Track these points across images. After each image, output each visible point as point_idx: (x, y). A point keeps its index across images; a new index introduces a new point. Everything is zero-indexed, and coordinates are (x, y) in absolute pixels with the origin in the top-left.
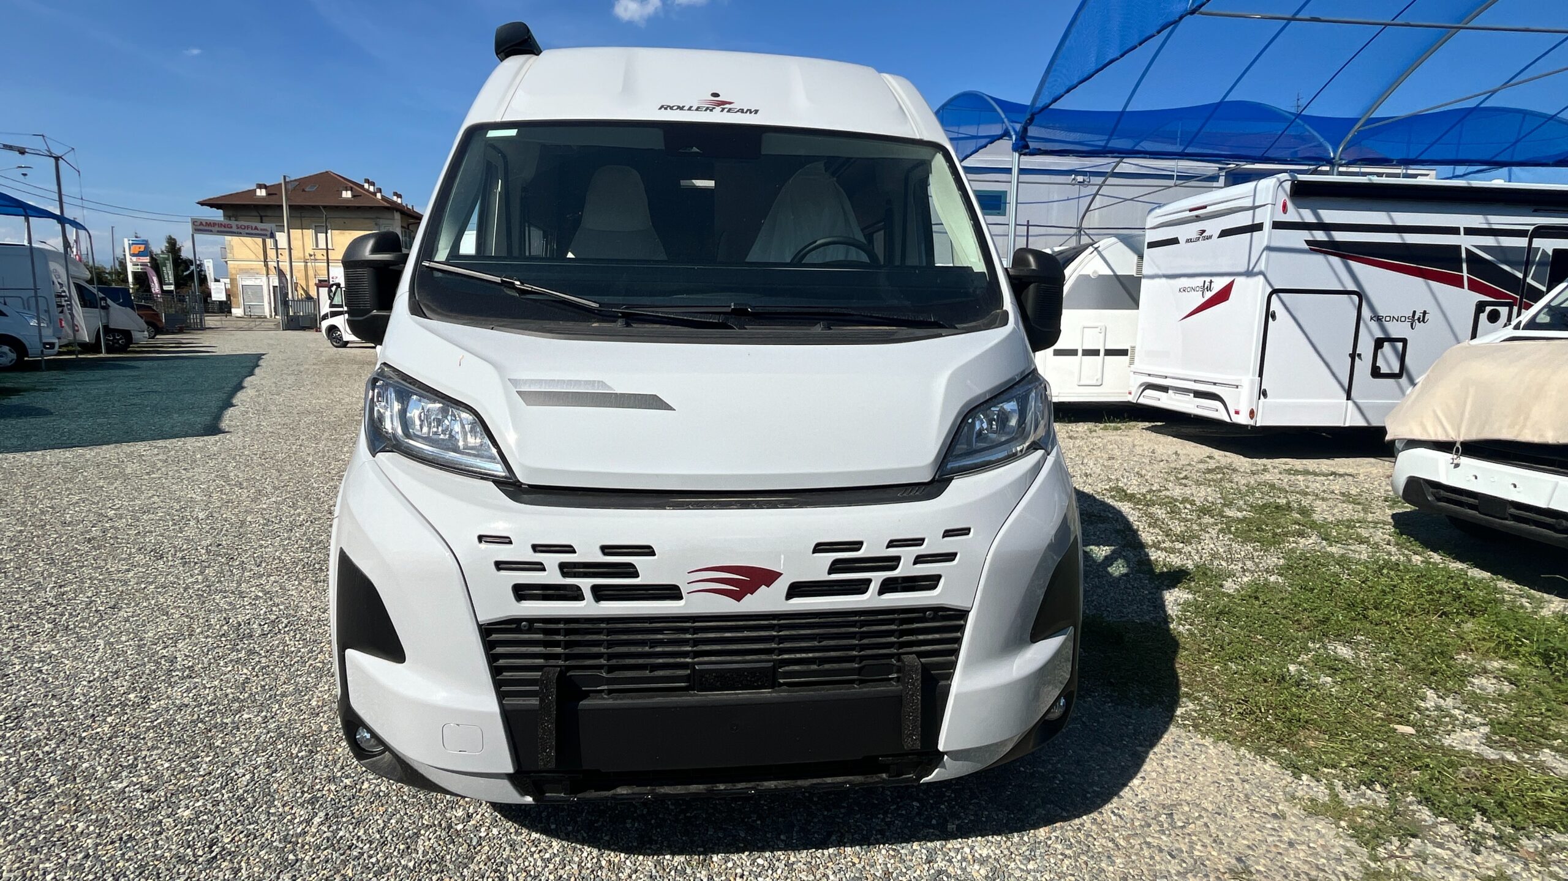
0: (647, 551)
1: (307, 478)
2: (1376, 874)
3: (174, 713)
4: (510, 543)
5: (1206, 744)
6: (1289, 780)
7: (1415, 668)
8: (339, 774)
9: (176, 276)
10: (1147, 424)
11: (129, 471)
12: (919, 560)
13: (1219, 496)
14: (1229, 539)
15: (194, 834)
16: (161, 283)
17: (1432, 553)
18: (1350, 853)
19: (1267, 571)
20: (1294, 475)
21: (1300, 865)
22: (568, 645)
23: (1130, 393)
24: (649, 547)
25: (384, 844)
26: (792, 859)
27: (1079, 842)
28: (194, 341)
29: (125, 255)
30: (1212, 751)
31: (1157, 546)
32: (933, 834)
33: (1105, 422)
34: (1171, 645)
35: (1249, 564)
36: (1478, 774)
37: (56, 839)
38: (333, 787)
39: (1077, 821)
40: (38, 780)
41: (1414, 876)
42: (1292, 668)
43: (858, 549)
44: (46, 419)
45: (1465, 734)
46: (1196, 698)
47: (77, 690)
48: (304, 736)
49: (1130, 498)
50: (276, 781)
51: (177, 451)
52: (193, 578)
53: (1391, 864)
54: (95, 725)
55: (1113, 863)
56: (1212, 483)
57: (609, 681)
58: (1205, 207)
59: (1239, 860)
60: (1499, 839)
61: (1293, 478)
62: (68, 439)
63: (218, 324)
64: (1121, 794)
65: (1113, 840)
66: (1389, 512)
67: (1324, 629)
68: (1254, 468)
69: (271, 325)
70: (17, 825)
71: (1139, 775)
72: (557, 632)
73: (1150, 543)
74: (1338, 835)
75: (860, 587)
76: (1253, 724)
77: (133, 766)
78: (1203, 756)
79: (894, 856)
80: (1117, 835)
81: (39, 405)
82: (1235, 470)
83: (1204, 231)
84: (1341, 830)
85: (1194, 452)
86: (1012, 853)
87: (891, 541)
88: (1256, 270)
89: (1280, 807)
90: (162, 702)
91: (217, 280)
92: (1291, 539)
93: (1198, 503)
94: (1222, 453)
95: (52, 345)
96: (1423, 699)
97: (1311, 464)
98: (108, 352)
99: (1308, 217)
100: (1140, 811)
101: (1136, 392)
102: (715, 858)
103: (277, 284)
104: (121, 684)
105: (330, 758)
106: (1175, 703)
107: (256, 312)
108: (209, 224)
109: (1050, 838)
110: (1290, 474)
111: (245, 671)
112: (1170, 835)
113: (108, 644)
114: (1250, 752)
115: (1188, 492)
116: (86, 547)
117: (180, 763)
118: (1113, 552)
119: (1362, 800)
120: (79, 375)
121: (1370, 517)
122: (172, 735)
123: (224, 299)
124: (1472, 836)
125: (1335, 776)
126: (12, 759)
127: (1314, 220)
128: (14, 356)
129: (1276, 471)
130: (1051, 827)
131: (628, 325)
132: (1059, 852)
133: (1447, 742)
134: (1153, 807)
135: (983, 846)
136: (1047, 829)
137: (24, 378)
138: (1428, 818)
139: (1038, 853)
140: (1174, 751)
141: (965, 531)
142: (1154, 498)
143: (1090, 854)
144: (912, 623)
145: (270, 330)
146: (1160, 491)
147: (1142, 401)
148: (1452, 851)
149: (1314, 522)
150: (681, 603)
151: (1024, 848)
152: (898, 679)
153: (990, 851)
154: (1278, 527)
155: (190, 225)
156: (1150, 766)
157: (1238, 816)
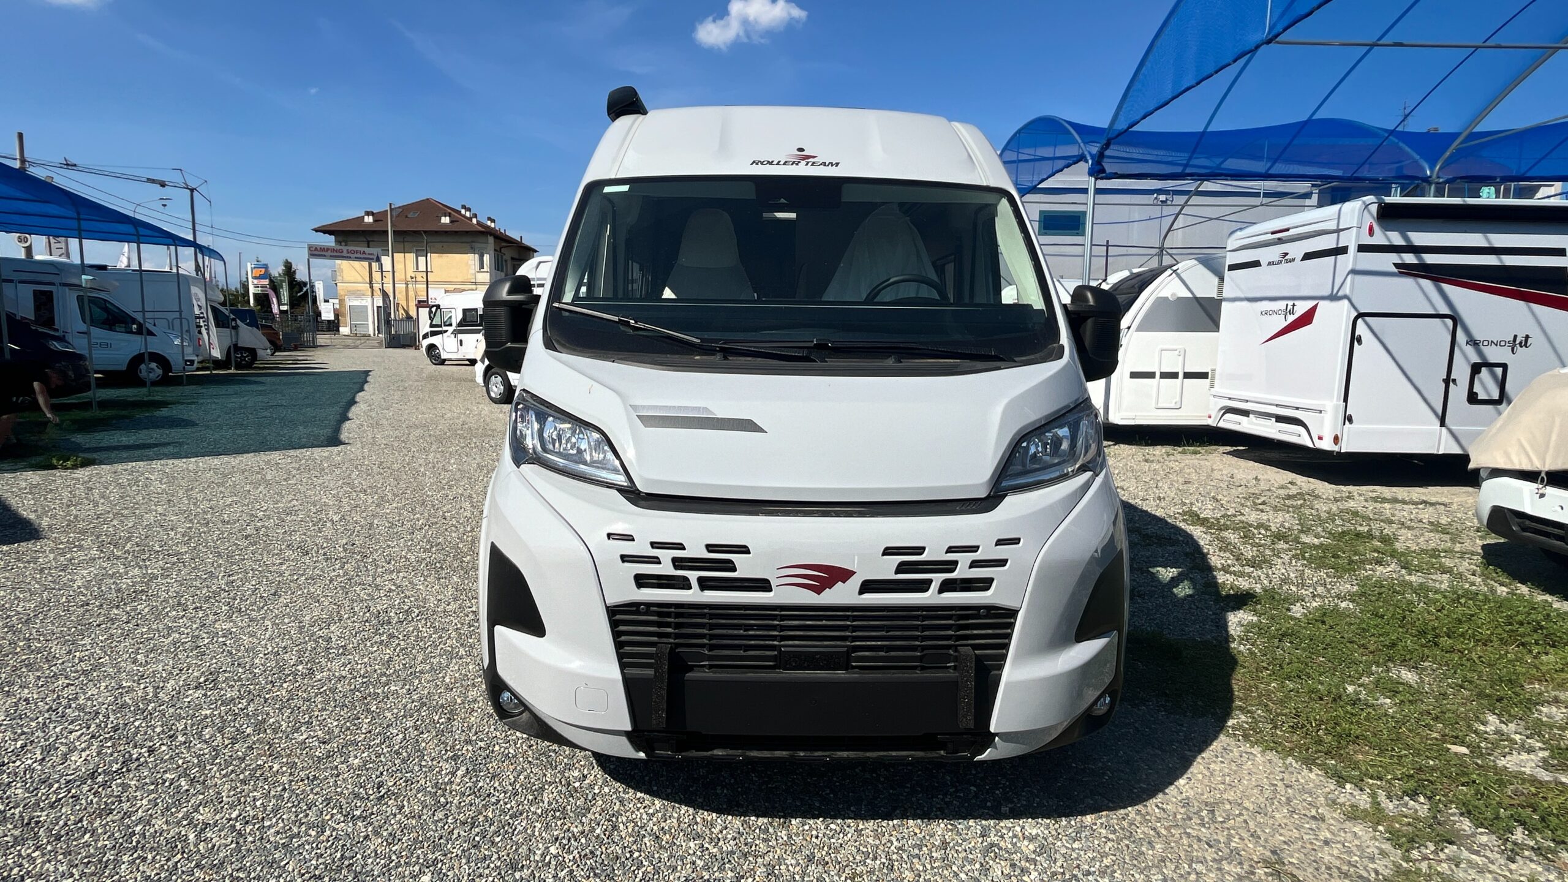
0: (744, 550)
1: (421, 487)
2: (1407, 873)
3: (335, 683)
4: (633, 540)
5: (1254, 752)
6: (1333, 788)
7: (1481, 695)
8: (474, 738)
9: (291, 297)
10: (1229, 449)
11: (269, 477)
12: (974, 564)
13: (1297, 522)
14: (1303, 565)
15: (364, 778)
16: (280, 304)
17: (1519, 585)
18: (1383, 853)
19: (1338, 597)
20: (1380, 502)
21: (1333, 860)
22: (678, 626)
23: (1210, 417)
24: (745, 547)
25: (516, 794)
26: (861, 827)
27: (1123, 829)
28: (308, 358)
29: (247, 278)
30: (1259, 758)
31: (1225, 570)
32: (987, 814)
33: (1184, 446)
34: (1230, 662)
35: (1320, 590)
36: (1525, 791)
37: (257, 775)
38: (470, 748)
39: (1122, 811)
40: (238, 730)
41: (1445, 876)
42: (1350, 689)
43: (921, 554)
44: (194, 430)
45: (1521, 757)
46: (1249, 712)
47: (257, 661)
48: (442, 706)
49: (1203, 522)
50: (423, 741)
51: (307, 460)
52: (336, 571)
53: (1424, 866)
54: (275, 689)
55: (1153, 848)
56: (1291, 509)
57: (710, 658)
58: (1287, 230)
59: (1274, 852)
60: (1538, 850)
61: (1378, 505)
62: (215, 448)
63: (328, 342)
64: (1167, 791)
65: (1154, 829)
66: (1479, 542)
67: (1392, 653)
68: (1338, 495)
69: (375, 343)
70: (228, 764)
71: (1185, 776)
72: (668, 615)
73: (1219, 566)
74: (1374, 838)
75: (922, 586)
76: (1303, 737)
77: (309, 723)
78: (1250, 763)
79: (951, 830)
80: (1159, 825)
81: (185, 417)
82: (1317, 497)
83: (1286, 254)
84: (1378, 833)
85: (1275, 477)
86: (1059, 834)
87: (950, 547)
88: (1340, 294)
89: (1320, 811)
90: (325, 673)
91: (326, 301)
92: (1368, 567)
93: (1274, 529)
94: (1305, 479)
95: (192, 362)
96: (1484, 723)
97: (1401, 492)
98: (236, 369)
99: (1396, 239)
100: (1184, 806)
101: (1216, 416)
102: (793, 821)
103: (381, 304)
104: (291, 658)
105: (466, 725)
106: (1227, 714)
107: (361, 331)
108: (323, 249)
109: (1096, 824)
110: (1376, 502)
111: (388, 651)
112: (1209, 828)
113: (274, 624)
114: (1297, 762)
115: (1265, 518)
116: (243, 543)
117: (345, 723)
118: (1180, 574)
119: (1404, 809)
120: (213, 390)
121: (1458, 547)
122: (336, 701)
123: (332, 318)
124: (1509, 845)
125: (1379, 787)
126: (215, 713)
127: (1402, 243)
128: (160, 372)
129: (1362, 498)
130: (1097, 815)
131: (725, 358)
132: (1102, 835)
133: (1501, 762)
134: (1196, 804)
135: (1031, 827)
136: (1093, 816)
137: (169, 392)
138: (1467, 828)
139: (1083, 835)
140: (1222, 757)
141: (1016, 541)
142: (1229, 523)
143: (1132, 839)
144: (968, 619)
145: (374, 348)
146: (1235, 516)
147: (1222, 424)
148: (1487, 857)
149: (1395, 551)
150: (771, 594)
151: (1070, 831)
152: (955, 668)
153: (1039, 831)
154: (1355, 554)
155: (307, 249)
156: (1198, 768)
157: (1278, 816)
